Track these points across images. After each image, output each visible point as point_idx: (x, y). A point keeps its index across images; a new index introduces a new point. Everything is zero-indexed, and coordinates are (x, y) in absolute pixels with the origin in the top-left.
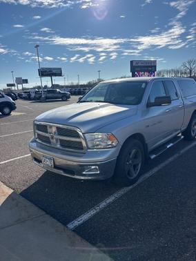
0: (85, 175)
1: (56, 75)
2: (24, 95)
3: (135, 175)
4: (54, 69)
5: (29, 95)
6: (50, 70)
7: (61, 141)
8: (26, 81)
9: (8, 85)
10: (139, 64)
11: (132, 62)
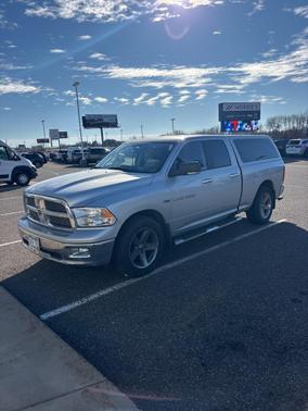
0: (72, 259)
1: (107, 125)
2: (59, 156)
3: (147, 264)
4: (106, 116)
5: (65, 157)
6: (100, 117)
7: (51, 217)
8: (64, 135)
9: (39, 141)
10: (234, 109)
11: (221, 106)
